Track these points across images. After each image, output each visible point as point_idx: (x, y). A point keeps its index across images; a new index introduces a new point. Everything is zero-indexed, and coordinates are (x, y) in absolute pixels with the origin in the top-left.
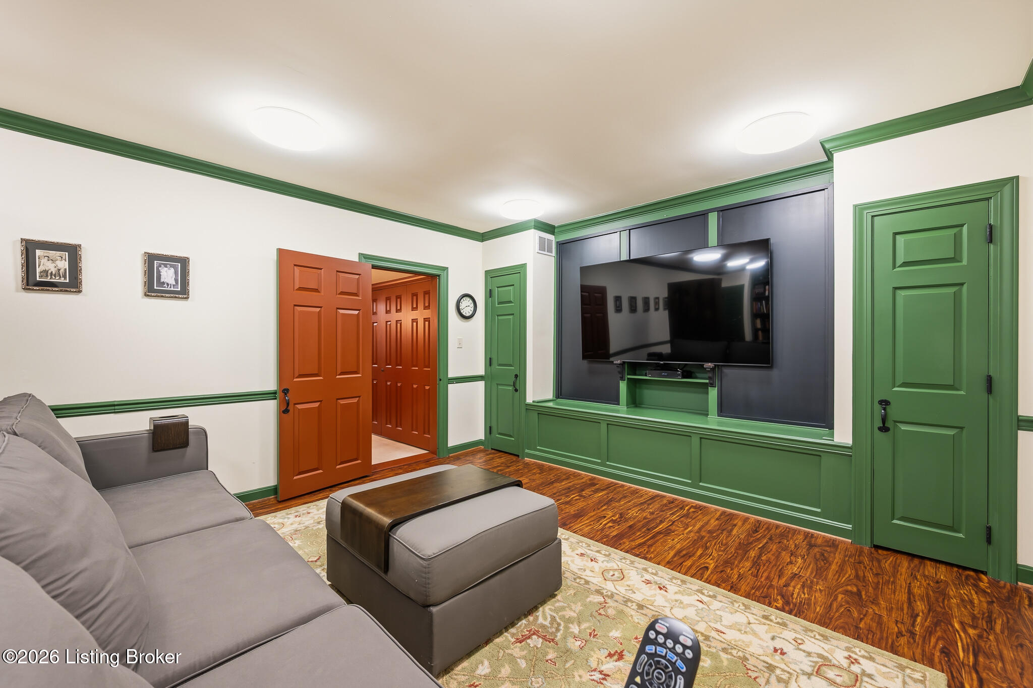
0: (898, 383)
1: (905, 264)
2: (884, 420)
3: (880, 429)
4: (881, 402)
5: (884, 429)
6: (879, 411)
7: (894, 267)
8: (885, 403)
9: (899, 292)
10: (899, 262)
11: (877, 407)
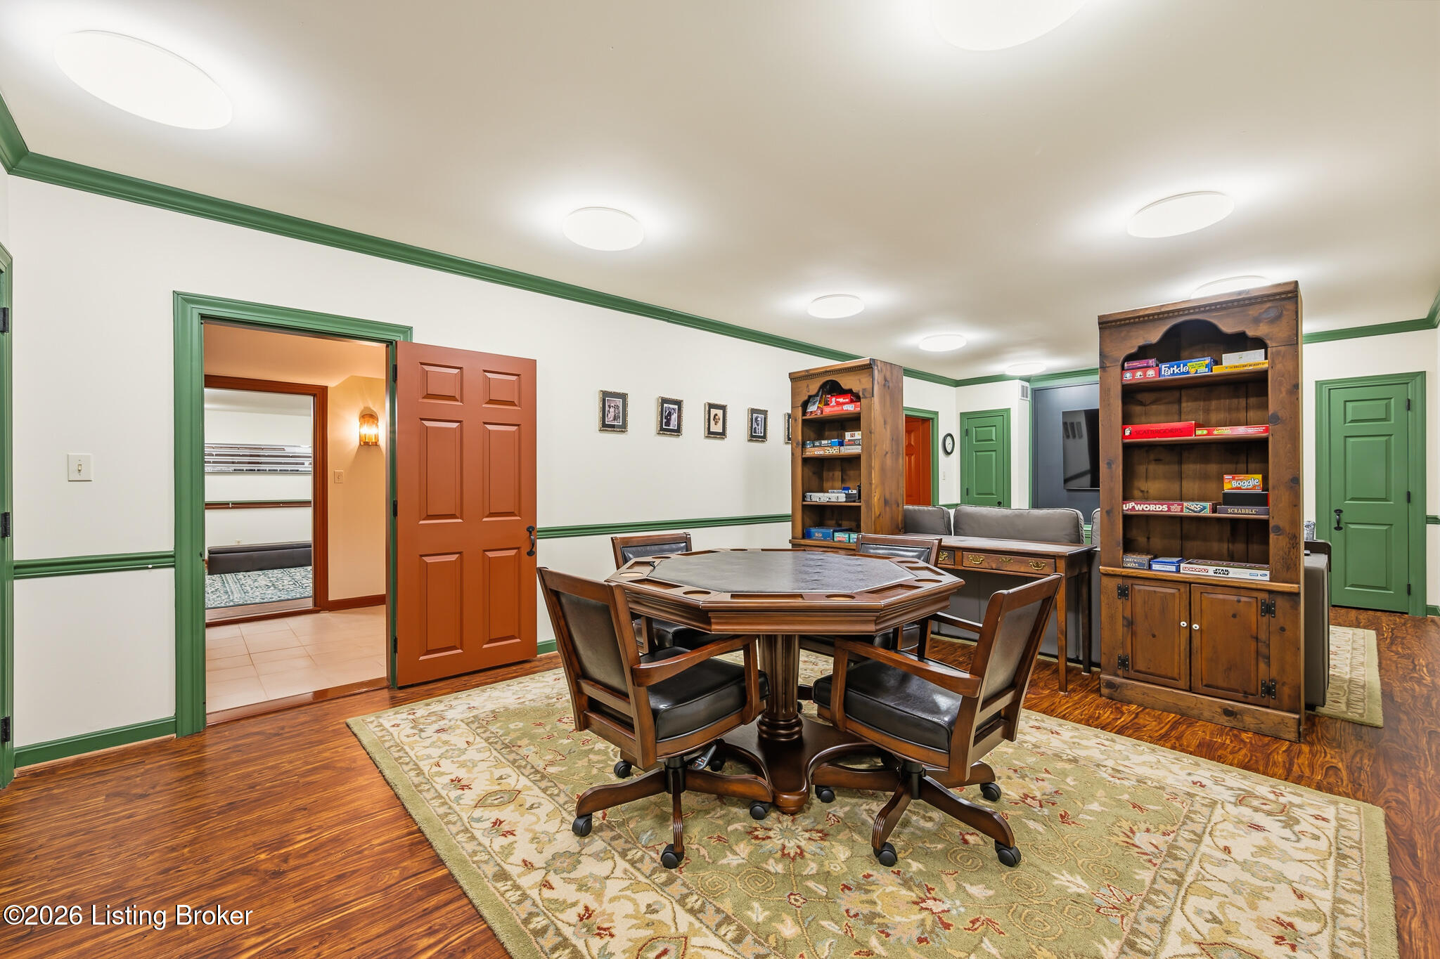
0: (1349, 496)
1: (1352, 421)
2: (1338, 522)
3: (1336, 528)
4: (1336, 511)
5: (1338, 528)
6: (1335, 517)
7: (1345, 423)
8: (1339, 512)
9: (1348, 439)
10: (1348, 420)
11: (1334, 514)
